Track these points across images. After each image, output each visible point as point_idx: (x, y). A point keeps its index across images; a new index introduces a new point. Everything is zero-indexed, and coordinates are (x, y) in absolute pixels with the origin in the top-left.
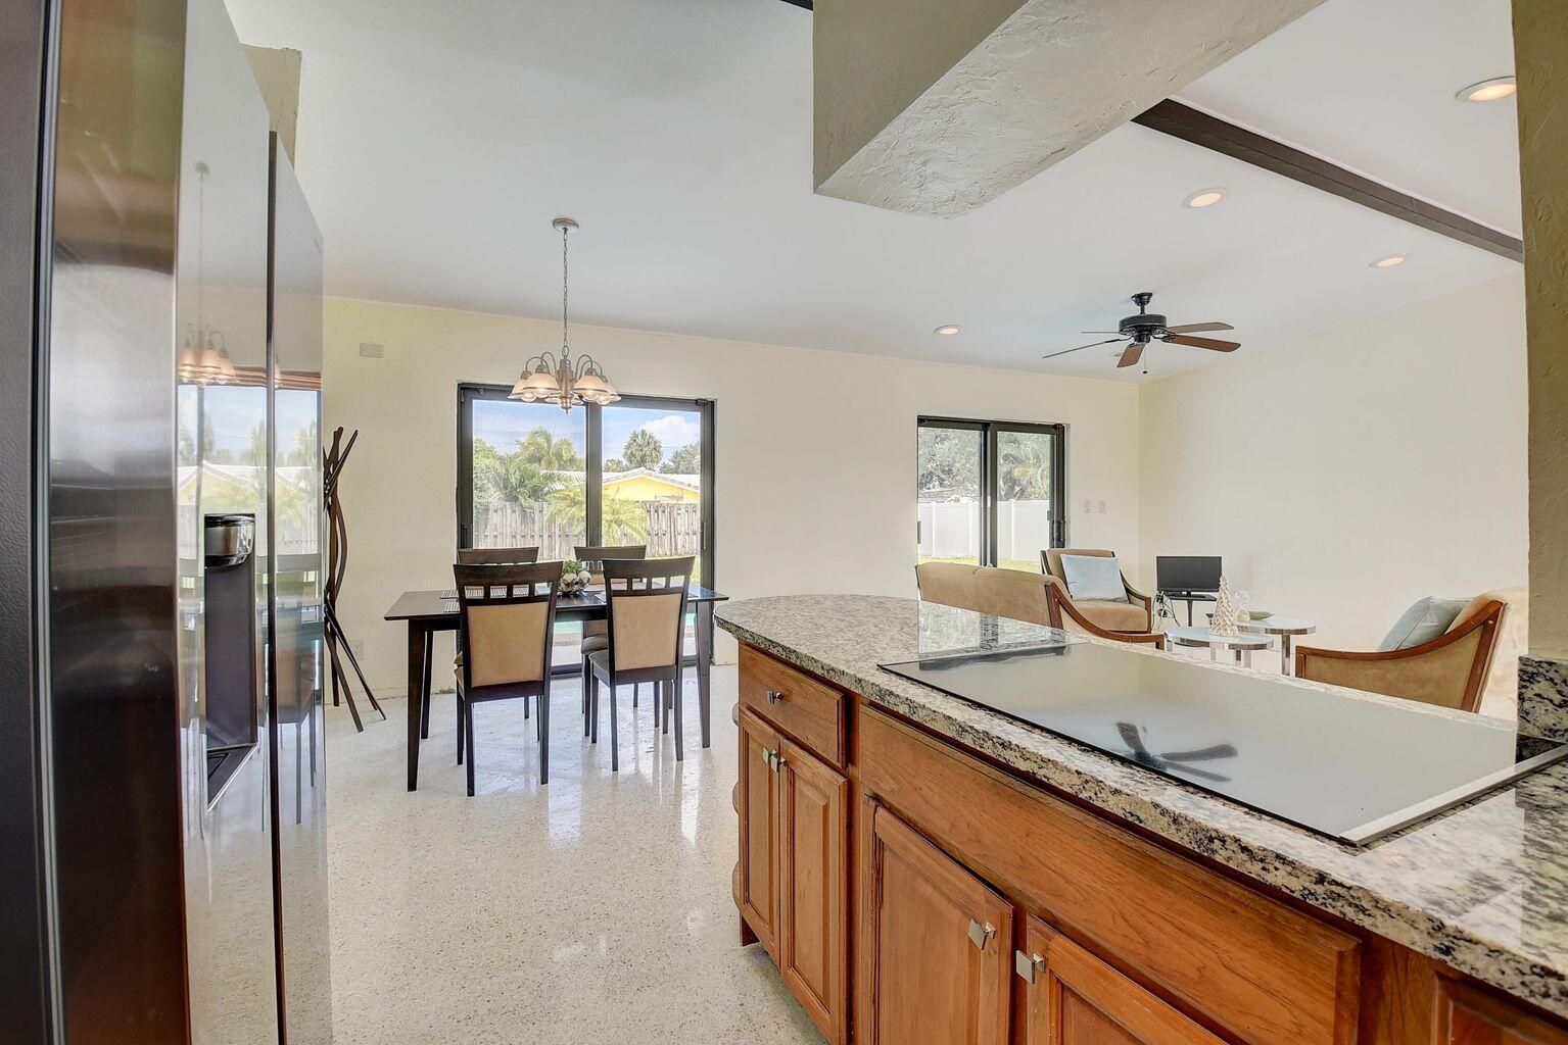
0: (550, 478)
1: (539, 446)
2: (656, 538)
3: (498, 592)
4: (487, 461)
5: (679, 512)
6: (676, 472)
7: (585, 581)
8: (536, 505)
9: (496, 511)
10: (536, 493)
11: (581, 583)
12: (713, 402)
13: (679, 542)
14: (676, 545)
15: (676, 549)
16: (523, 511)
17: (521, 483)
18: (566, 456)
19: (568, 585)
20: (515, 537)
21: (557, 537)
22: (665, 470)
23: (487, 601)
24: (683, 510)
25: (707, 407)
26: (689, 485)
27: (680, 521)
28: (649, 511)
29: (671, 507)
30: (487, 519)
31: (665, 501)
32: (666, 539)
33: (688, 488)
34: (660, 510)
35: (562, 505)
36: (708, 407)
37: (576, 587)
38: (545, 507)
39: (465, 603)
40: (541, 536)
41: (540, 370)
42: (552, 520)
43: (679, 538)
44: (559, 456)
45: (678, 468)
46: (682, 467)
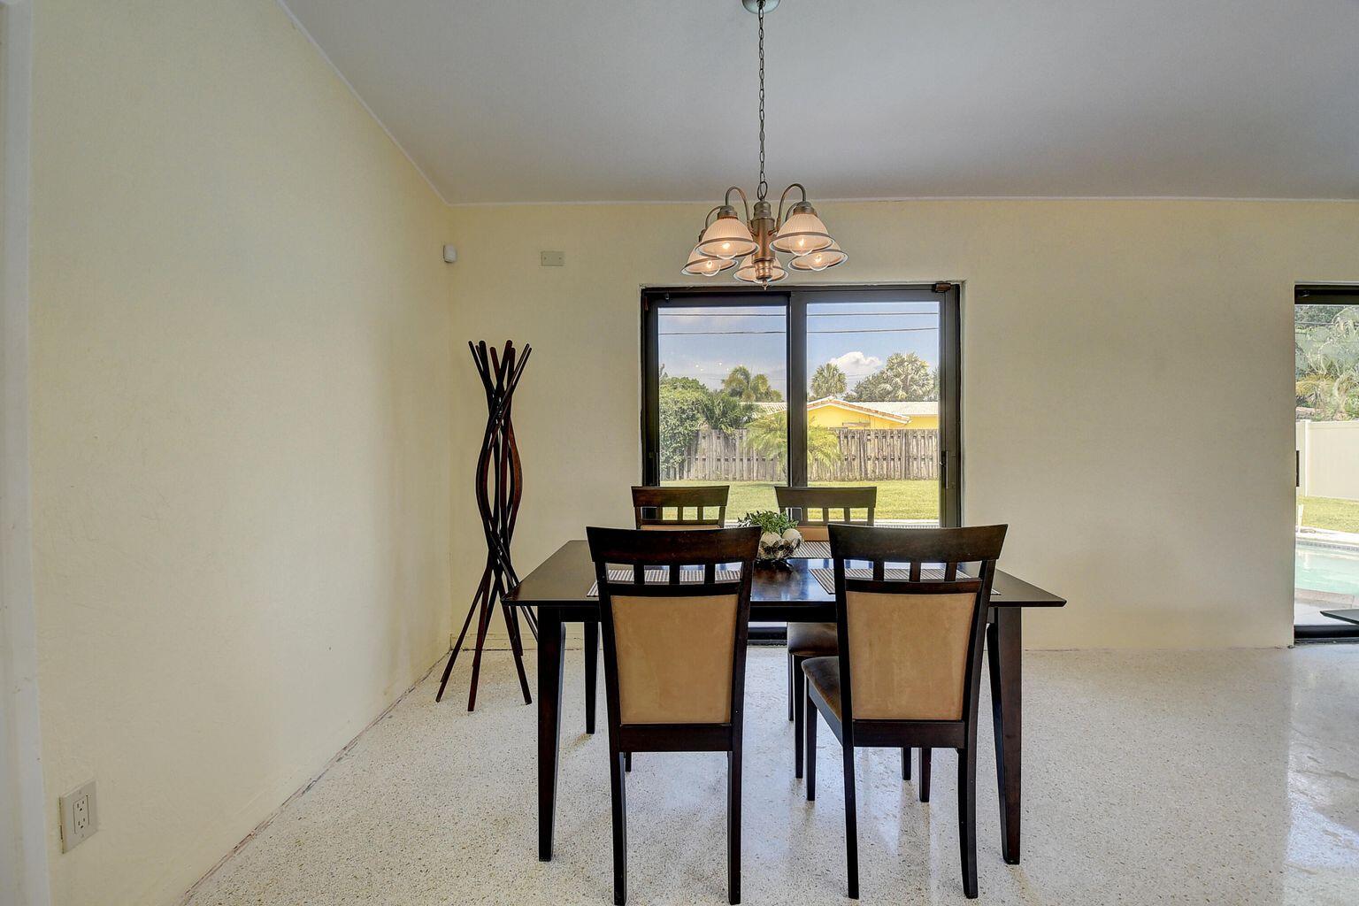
0: (749, 408)
1: (740, 382)
2: (845, 463)
3: (658, 575)
4: (697, 395)
5: (869, 437)
6: (859, 399)
7: (794, 545)
8: (737, 432)
9: (704, 438)
10: (736, 423)
11: (788, 548)
12: (958, 286)
13: (869, 467)
14: (866, 471)
15: (866, 474)
16: (726, 437)
17: (724, 414)
18: (762, 389)
19: (769, 550)
20: (719, 460)
21: (755, 460)
22: (849, 398)
23: (639, 588)
24: (873, 436)
25: (949, 294)
26: (877, 412)
27: (869, 446)
28: (839, 437)
29: (862, 433)
30: (697, 444)
31: (854, 428)
32: (856, 463)
33: (876, 415)
34: (849, 436)
35: (761, 431)
36: (952, 292)
37: (780, 554)
38: (744, 434)
39: (608, 589)
40: (742, 460)
41: (725, 213)
42: (750, 446)
43: (870, 463)
44: (755, 389)
45: (861, 397)
46: (864, 397)
